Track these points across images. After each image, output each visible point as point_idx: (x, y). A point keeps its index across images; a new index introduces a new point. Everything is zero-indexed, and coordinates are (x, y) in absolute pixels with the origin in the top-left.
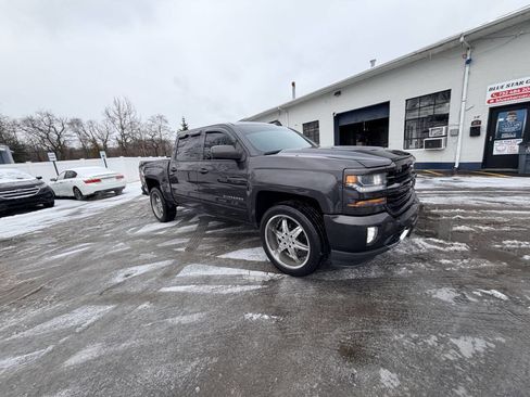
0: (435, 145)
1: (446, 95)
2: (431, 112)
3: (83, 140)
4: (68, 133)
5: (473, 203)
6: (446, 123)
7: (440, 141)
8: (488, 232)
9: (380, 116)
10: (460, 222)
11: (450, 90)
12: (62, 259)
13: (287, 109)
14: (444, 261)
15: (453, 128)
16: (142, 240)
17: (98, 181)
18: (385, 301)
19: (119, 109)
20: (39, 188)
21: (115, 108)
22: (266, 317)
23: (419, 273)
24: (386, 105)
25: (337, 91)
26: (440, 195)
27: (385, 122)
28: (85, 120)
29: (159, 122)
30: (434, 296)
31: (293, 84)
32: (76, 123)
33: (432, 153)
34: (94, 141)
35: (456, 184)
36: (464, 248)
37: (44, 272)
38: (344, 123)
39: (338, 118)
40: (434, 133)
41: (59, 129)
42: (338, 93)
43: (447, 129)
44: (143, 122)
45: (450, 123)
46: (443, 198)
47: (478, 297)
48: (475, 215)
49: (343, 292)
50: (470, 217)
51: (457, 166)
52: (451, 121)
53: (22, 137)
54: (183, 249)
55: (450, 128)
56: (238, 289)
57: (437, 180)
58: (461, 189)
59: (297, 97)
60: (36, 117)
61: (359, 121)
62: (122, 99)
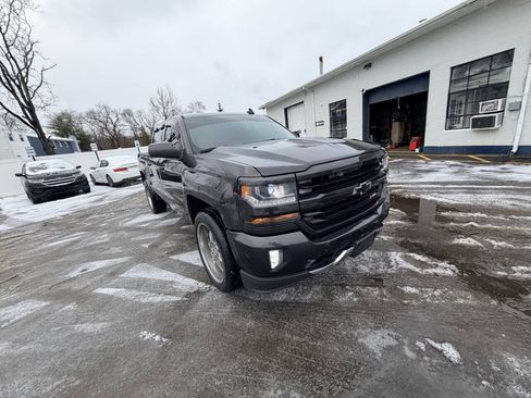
0: (485, 124)
1: (507, 56)
2: (484, 81)
3: (134, 129)
4: (122, 122)
5: (507, 204)
6: (504, 95)
7: (492, 119)
8: (501, 249)
9: (417, 90)
10: (470, 233)
11: (513, 50)
12: (52, 247)
13: (312, 88)
14: (409, 289)
15: (513, 100)
16: (123, 232)
17: (125, 169)
18: (296, 338)
19: (162, 99)
20: (76, 176)
21: (159, 97)
22: (157, 338)
23: (366, 303)
24: (426, 76)
25: (366, 63)
26: (469, 191)
27: (422, 98)
28: (134, 111)
29: (197, 108)
30: (360, 340)
31: (321, 59)
32: (127, 113)
33: (481, 135)
34: (143, 129)
35: (500, 176)
36: (449, 273)
37: (30, 259)
38: (375, 100)
39: (368, 95)
40: (484, 109)
41: (114, 120)
42: (368, 66)
43: (504, 103)
44: (183, 109)
45: (509, 94)
46: (468, 196)
47: (419, 352)
48: (499, 222)
49: (257, 318)
50: (489, 225)
51: (514, 150)
52: (511, 91)
53: (87, 128)
54: (146, 246)
55: (509, 101)
56: (158, 299)
57: (477, 170)
58: (502, 183)
59: (324, 73)
60: (96, 109)
61: (393, 97)
62: (164, 88)
